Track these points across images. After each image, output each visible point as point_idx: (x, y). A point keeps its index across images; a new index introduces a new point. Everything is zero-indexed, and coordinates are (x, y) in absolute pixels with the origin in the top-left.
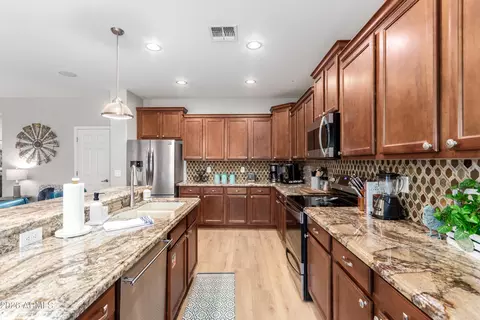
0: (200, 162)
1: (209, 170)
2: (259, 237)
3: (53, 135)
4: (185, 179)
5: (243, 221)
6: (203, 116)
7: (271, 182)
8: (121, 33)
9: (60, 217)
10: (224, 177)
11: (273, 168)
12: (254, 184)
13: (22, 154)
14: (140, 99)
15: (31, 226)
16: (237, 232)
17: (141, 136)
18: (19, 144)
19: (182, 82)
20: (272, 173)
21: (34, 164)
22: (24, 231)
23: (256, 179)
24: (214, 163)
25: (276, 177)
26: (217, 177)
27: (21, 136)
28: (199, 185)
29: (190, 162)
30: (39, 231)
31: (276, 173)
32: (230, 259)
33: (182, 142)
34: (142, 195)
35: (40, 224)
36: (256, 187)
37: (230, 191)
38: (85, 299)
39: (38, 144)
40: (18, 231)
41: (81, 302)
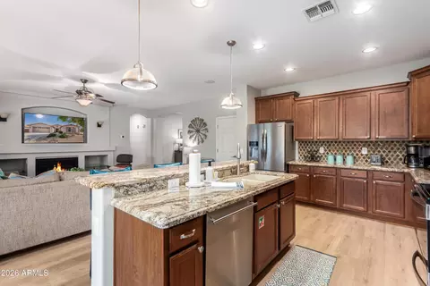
0: (312, 142)
1: (322, 150)
2: (384, 231)
3: (205, 124)
4: (297, 158)
5: (361, 208)
6: (314, 98)
7: (408, 167)
8: (233, 44)
9: (188, 174)
10: (339, 158)
11: (412, 150)
12: (379, 168)
13: (190, 137)
14: (258, 90)
15: (173, 176)
16: (352, 219)
17: (259, 121)
18: (189, 132)
19: (289, 69)
20: (409, 155)
21: (196, 144)
22: (170, 179)
23: (383, 162)
24: (328, 143)
25: (417, 161)
26: (331, 158)
27: (190, 126)
28: (309, 164)
29: (301, 142)
30: (177, 180)
31: (416, 155)
32: (336, 243)
33: (293, 124)
34: (248, 167)
35: (178, 176)
36: (382, 171)
37: (344, 173)
38: (178, 218)
39: (198, 131)
40: (167, 178)
41: (175, 219)
